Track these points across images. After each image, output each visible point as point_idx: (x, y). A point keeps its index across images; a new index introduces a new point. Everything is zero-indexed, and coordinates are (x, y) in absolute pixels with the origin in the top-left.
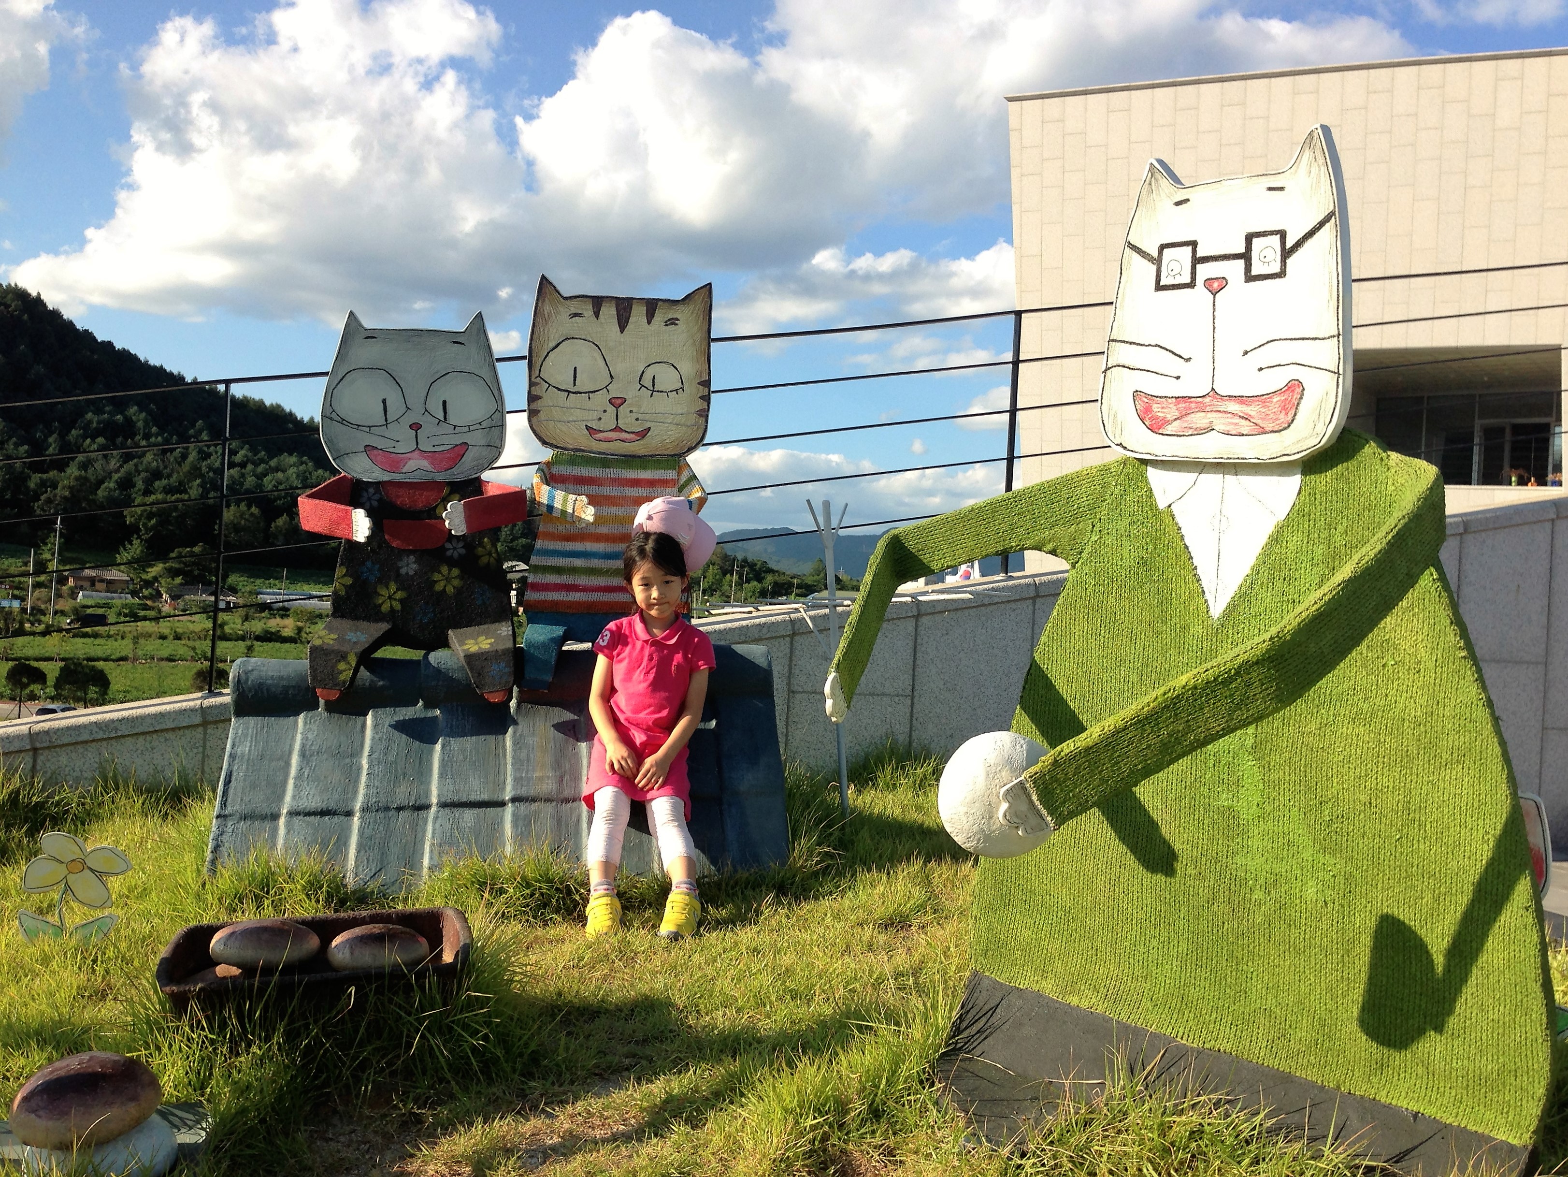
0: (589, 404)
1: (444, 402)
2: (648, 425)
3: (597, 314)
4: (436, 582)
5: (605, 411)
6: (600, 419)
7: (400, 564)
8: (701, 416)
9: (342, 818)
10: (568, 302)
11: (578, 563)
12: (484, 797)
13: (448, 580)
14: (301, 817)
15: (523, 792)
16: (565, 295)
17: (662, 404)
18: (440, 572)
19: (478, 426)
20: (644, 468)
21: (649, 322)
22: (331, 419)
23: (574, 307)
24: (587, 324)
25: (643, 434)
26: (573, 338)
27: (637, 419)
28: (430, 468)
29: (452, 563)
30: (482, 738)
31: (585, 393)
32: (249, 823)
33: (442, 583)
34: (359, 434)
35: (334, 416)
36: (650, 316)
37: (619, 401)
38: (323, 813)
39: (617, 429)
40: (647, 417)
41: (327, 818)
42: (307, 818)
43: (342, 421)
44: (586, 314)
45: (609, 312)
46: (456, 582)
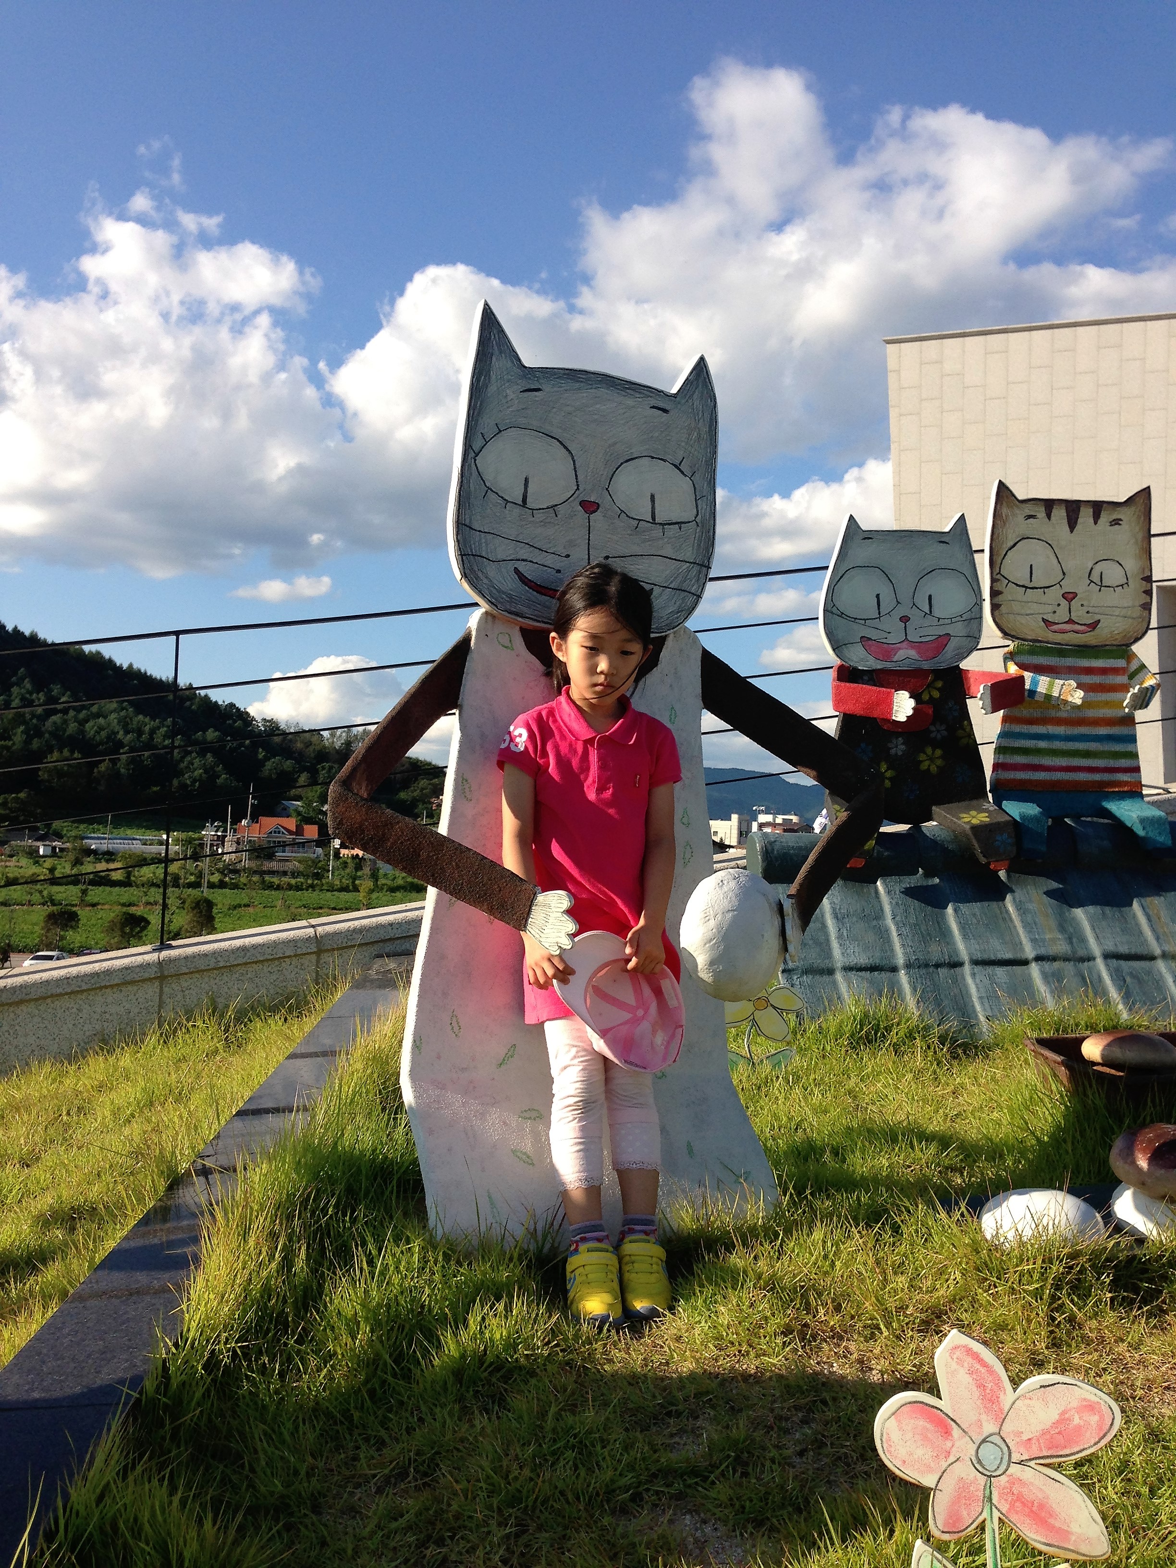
0: (1044, 599)
1: (930, 597)
2: (1097, 617)
3: (1049, 516)
4: (922, 761)
5: (1059, 605)
6: (1055, 612)
7: (890, 745)
8: (1144, 609)
9: (888, 974)
10: (1024, 505)
11: (1042, 744)
12: (1008, 956)
13: (931, 759)
14: (854, 972)
15: (1042, 951)
16: (1020, 498)
17: (1110, 598)
18: (925, 753)
19: (959, 618)
20: (1096, 657)
21: (1096, 523)
22: (832, 613)
23: (1028, 510)
24: (1040, 525)
25: (1094, 626)
26: (1028, 538)
27: (1088, 612)
28: (917, 657)
29: (935, 745)
30: (986, 904)
31: (1041, 588)
32: (811, 977)
33: (927, 763)
34: (855, 626)
35: (834, 610)
36: (1096, 517)
37: (1071, 596)
38: (872, 969)
39: (1071, 621)
40: (1097, 610)
41: (876, 973)
42: (860, 973)
43: (842, 615)
44: (1039, 515)
45: (1060, 514)
46: (939, 762)
